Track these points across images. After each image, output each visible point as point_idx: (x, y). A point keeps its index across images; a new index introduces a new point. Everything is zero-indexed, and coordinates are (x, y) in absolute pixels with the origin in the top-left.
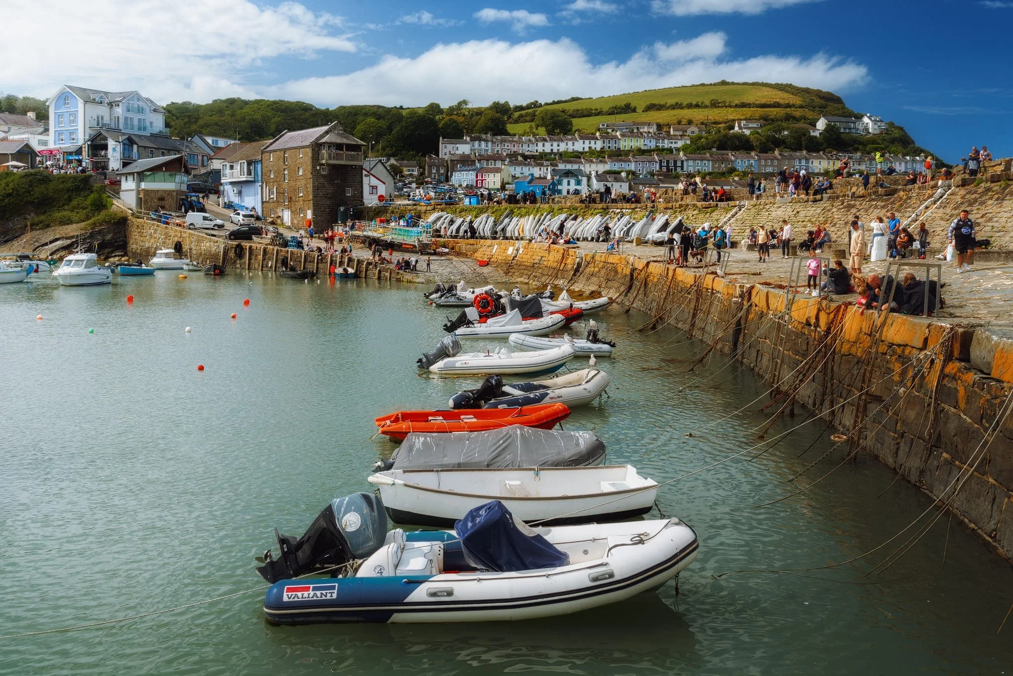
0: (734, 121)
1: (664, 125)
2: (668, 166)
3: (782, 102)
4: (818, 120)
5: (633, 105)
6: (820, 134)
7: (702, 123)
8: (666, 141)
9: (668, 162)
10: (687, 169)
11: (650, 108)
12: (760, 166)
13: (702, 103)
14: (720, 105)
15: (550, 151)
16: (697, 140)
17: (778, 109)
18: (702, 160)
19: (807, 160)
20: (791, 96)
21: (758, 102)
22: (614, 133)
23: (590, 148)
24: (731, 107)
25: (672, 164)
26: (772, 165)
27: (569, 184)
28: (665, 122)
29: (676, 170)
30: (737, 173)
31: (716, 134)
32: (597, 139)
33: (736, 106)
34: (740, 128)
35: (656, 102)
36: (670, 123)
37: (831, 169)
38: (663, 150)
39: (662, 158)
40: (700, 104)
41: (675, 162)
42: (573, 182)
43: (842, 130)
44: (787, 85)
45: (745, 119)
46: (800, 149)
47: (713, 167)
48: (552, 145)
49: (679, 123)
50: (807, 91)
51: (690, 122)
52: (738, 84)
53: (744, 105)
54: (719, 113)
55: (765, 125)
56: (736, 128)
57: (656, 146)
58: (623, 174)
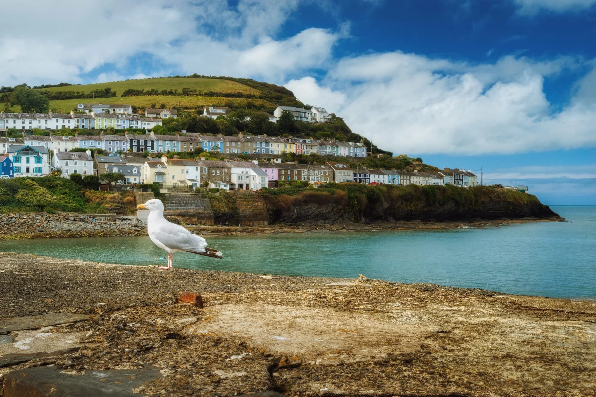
0: (203, 107)
1: (139, 108)
2: (138, 146)
3: (244, 93)
4: (275, 109)
5: (113, 90)
6: (277, 121)
7: (174, 108)
8: (139, 122)
9: (138, 141)
10: (158, 148)
11: (129, 93)
12: (226, 147)
13: (176, 91)
14: (191, 93)
15: (21, 128)
16: (169, 123)
17: (242, 99)
18: (172, 140)
19: (267, 143)
20: (252, 89)
21: (224, 92)
22: (90, 114)
23: (64, 126)
24: (200, 95)
25: (142, 144)
26: (236, 147)
27: (28, 161)
28: (141, 106)
29: (146, 149)
30: (204, 153)
31: (186, 117)
32: (71, 118)
33: (206, 95)
34: (208, 113)
35: (135, 88)
36: (145, 106)
37: (288, 152)
38: (136, 130)
39: (132, 138)
40: (174, 91)
41: (146, 142)
42: (32, 159)
43: (295, 118)
44: (248, 80)
45: (213, 106)
46: (261, 134)
47: (182, 147)
48: (23, 123)
49: (153, 106)
50: (265, 85)
51: (163, 107)
52: (208, 77)
53: (211, 94)
54: (190, 100)
55: (230, 111)
56: (205, 113)
57: (130, 127)
58: (88, 153)
